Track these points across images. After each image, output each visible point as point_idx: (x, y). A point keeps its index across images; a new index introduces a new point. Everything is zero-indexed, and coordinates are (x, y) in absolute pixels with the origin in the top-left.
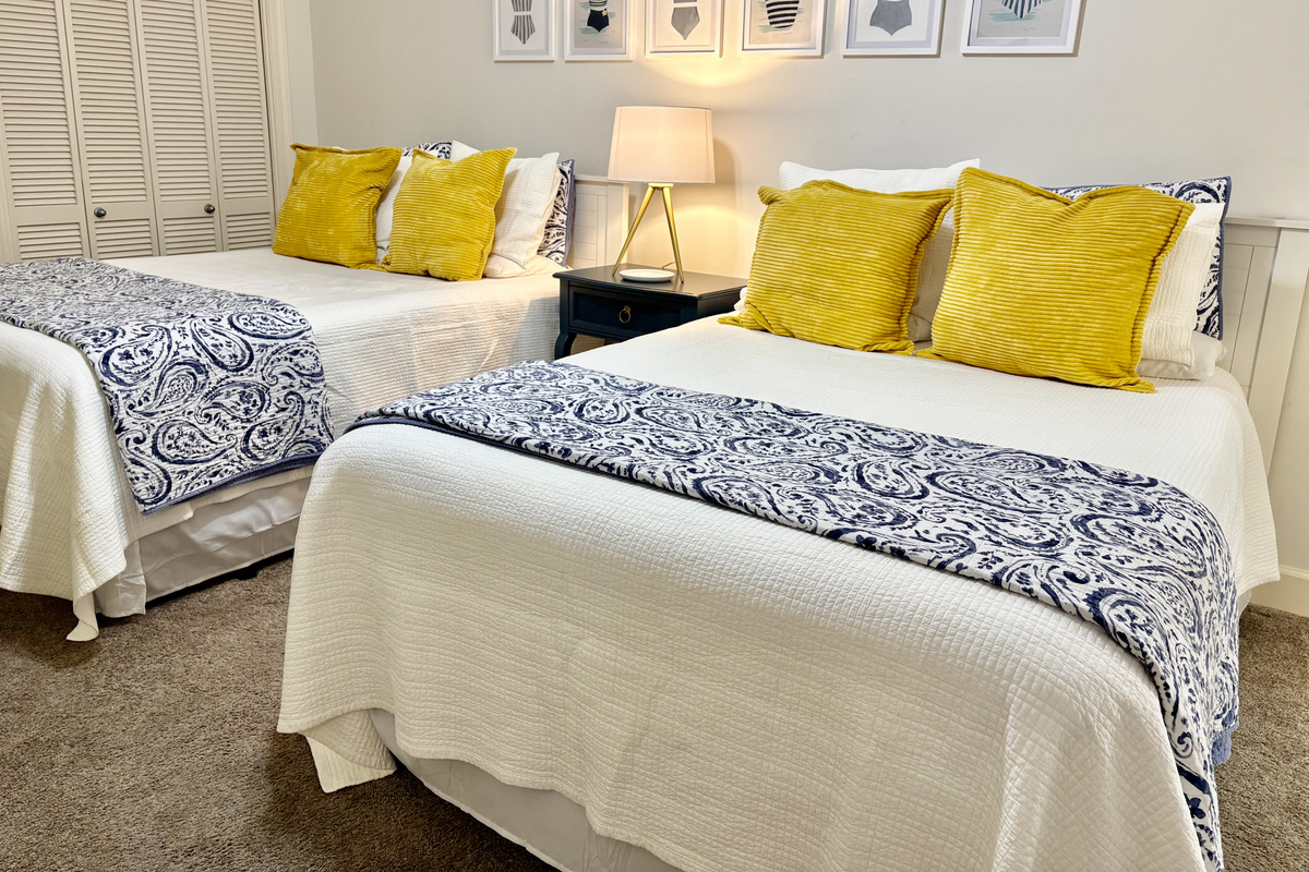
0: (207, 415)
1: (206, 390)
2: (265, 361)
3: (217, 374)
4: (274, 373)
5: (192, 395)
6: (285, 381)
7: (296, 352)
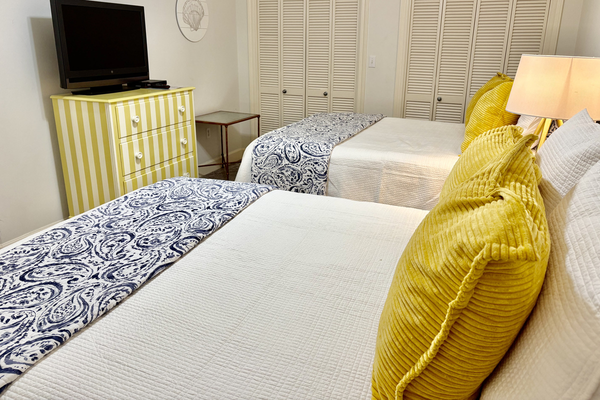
0: (278, 176)
1: (280, 167)
2: (303, 163)
3: (285, 162)
4: (305, 169)
5: (275, 167)
6: (309, 173)
7: (316, 163)
